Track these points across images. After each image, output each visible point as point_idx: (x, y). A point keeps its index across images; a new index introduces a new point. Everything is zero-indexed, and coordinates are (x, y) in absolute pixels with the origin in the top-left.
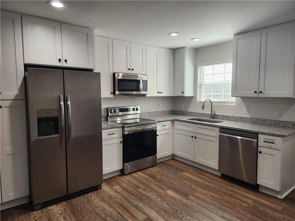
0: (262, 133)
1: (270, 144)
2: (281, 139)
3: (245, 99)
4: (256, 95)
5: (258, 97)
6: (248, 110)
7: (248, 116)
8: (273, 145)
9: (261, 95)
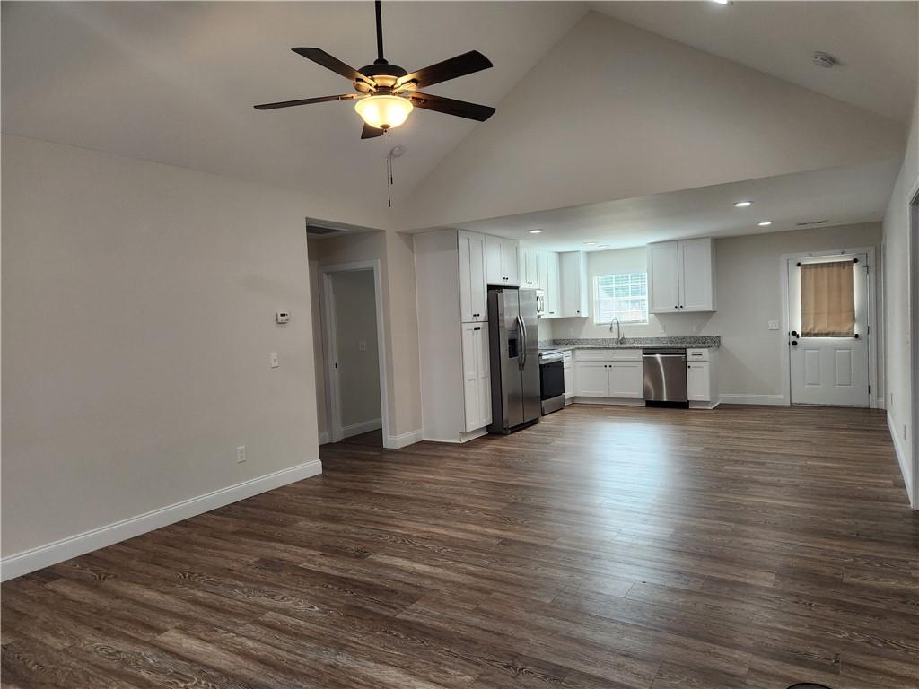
0: (689, 348)
1: (697, 357)
2: (707, 350)
3: (660, 315)
4: (676, 310)
5: (679, 313)
6: (664, 328)
7: (665, 335)
8: (700, 357)
9: (682, 310)
